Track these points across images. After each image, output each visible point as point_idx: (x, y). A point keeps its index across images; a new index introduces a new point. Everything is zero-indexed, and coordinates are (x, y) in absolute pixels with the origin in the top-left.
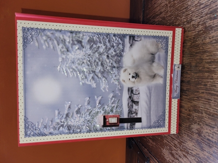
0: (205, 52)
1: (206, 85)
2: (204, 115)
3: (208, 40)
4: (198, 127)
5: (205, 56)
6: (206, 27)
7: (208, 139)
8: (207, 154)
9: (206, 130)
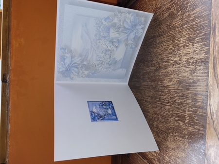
0: (159, 80)
1: (160, 99)
2: (159, 116)
3: (160, 74)
4: (157, 123)
5: (159, 83)
6: (159, 67)
7: (161, 130)
8: (161, 139)
9: (160, 125)
